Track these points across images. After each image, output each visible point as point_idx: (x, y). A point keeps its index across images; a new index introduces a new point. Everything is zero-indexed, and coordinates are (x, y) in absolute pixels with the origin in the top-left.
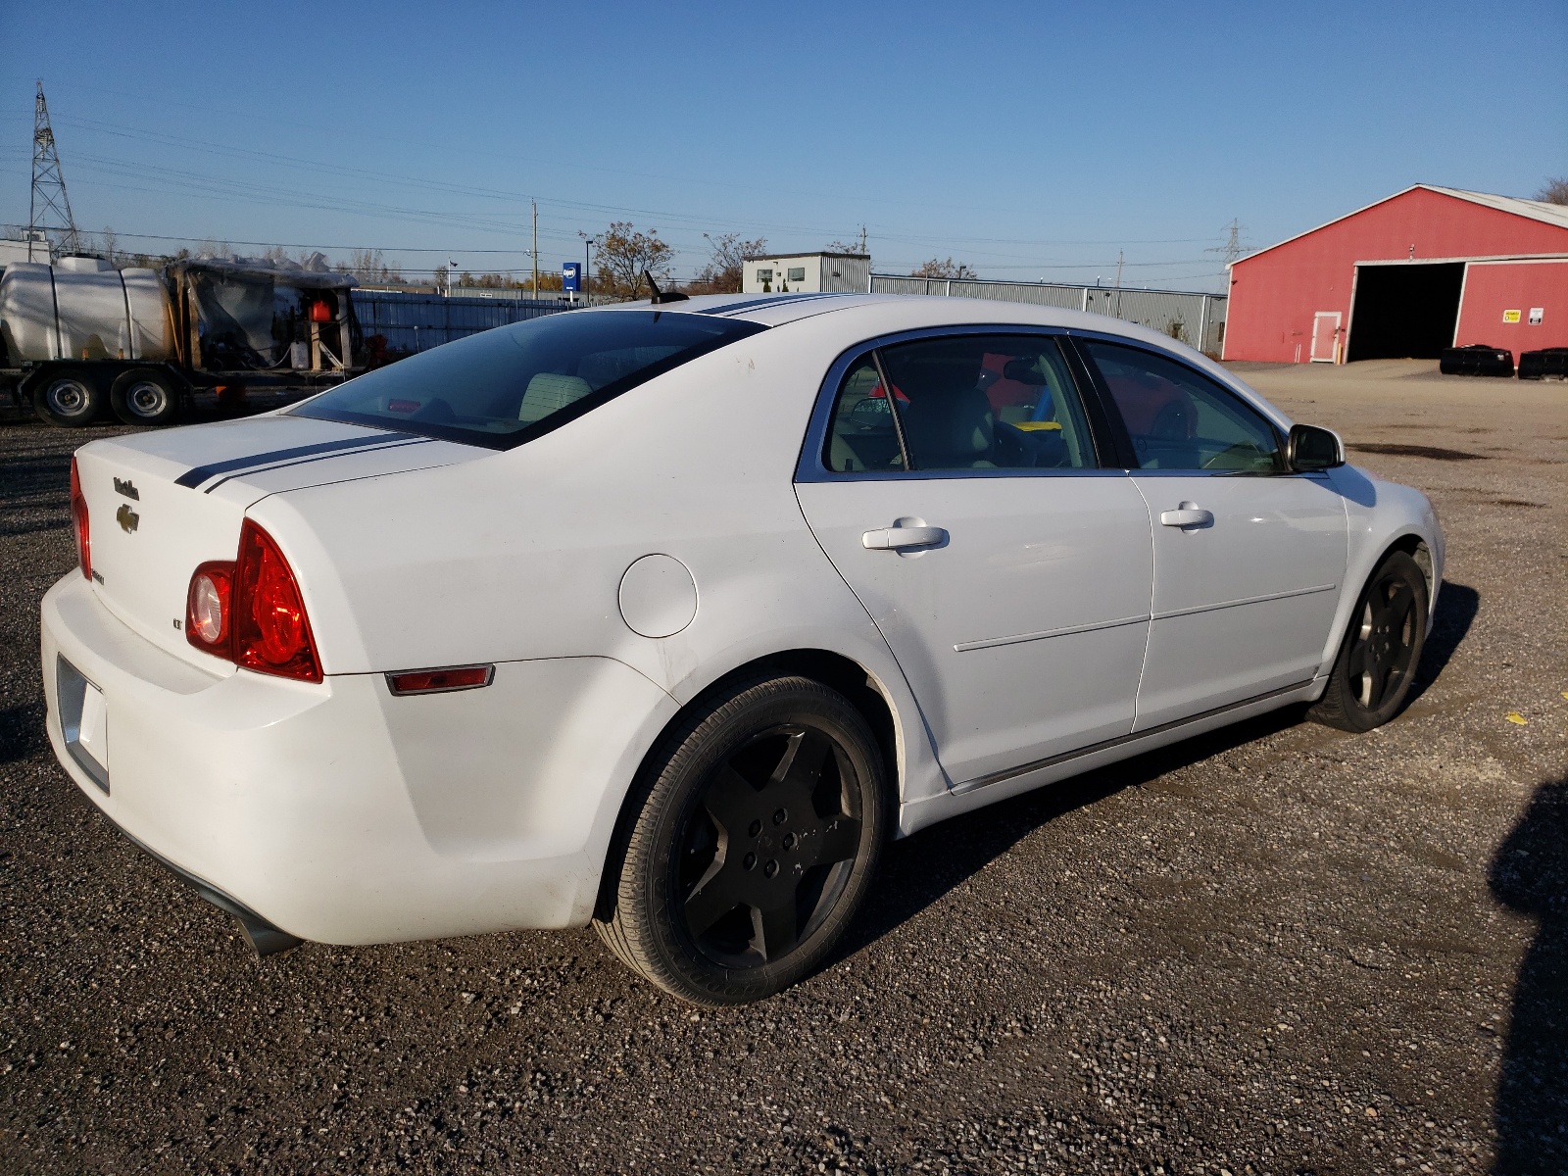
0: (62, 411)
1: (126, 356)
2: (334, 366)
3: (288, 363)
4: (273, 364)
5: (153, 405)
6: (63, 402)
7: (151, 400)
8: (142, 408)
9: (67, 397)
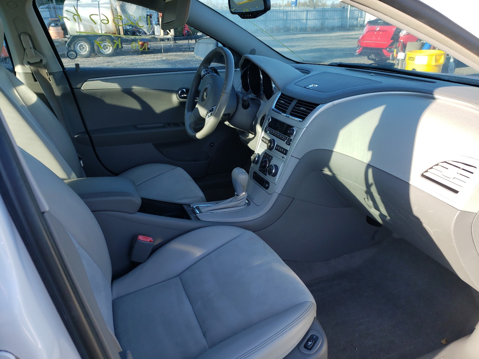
0: (80, 52)
1: (100, 32)
2: (169, 34)
3: (153, 33)
4: (148, 34)
5: (108, 50)
6: (81, 49)
7: (107, 48)
8: (104, 51)
9: (81, 48)
